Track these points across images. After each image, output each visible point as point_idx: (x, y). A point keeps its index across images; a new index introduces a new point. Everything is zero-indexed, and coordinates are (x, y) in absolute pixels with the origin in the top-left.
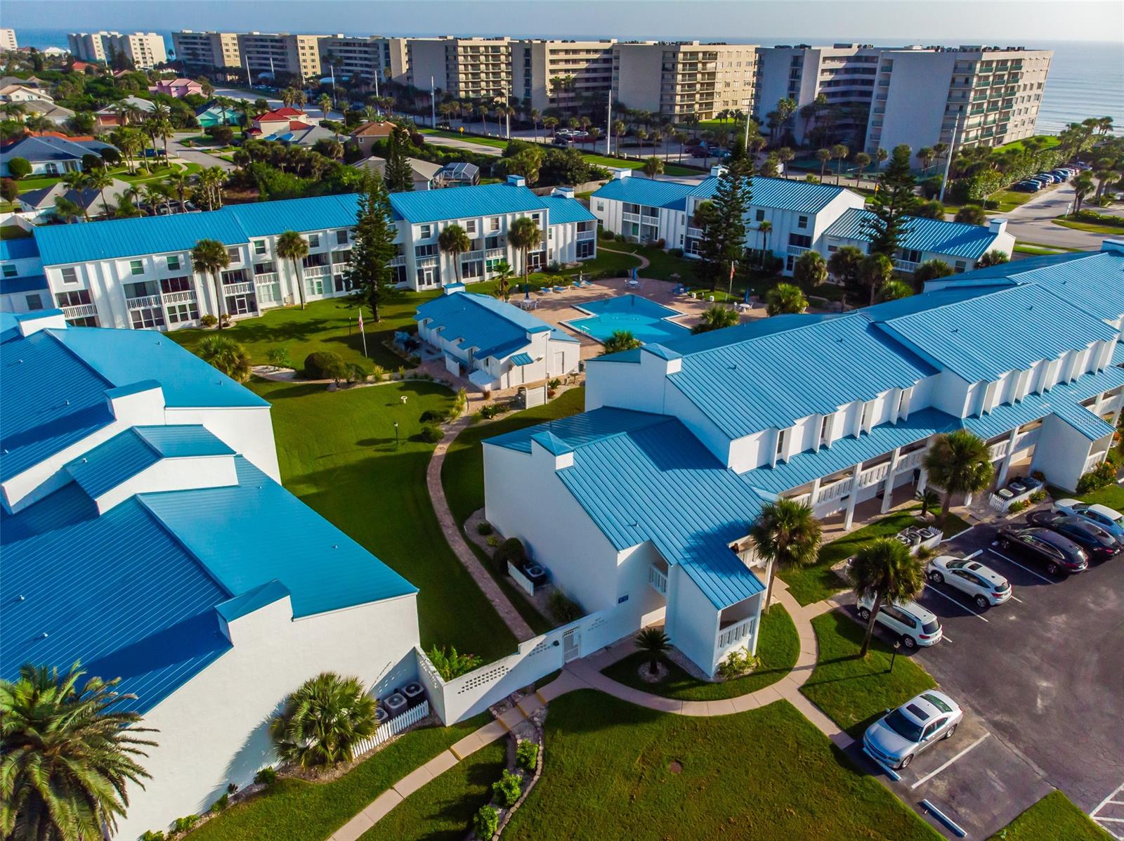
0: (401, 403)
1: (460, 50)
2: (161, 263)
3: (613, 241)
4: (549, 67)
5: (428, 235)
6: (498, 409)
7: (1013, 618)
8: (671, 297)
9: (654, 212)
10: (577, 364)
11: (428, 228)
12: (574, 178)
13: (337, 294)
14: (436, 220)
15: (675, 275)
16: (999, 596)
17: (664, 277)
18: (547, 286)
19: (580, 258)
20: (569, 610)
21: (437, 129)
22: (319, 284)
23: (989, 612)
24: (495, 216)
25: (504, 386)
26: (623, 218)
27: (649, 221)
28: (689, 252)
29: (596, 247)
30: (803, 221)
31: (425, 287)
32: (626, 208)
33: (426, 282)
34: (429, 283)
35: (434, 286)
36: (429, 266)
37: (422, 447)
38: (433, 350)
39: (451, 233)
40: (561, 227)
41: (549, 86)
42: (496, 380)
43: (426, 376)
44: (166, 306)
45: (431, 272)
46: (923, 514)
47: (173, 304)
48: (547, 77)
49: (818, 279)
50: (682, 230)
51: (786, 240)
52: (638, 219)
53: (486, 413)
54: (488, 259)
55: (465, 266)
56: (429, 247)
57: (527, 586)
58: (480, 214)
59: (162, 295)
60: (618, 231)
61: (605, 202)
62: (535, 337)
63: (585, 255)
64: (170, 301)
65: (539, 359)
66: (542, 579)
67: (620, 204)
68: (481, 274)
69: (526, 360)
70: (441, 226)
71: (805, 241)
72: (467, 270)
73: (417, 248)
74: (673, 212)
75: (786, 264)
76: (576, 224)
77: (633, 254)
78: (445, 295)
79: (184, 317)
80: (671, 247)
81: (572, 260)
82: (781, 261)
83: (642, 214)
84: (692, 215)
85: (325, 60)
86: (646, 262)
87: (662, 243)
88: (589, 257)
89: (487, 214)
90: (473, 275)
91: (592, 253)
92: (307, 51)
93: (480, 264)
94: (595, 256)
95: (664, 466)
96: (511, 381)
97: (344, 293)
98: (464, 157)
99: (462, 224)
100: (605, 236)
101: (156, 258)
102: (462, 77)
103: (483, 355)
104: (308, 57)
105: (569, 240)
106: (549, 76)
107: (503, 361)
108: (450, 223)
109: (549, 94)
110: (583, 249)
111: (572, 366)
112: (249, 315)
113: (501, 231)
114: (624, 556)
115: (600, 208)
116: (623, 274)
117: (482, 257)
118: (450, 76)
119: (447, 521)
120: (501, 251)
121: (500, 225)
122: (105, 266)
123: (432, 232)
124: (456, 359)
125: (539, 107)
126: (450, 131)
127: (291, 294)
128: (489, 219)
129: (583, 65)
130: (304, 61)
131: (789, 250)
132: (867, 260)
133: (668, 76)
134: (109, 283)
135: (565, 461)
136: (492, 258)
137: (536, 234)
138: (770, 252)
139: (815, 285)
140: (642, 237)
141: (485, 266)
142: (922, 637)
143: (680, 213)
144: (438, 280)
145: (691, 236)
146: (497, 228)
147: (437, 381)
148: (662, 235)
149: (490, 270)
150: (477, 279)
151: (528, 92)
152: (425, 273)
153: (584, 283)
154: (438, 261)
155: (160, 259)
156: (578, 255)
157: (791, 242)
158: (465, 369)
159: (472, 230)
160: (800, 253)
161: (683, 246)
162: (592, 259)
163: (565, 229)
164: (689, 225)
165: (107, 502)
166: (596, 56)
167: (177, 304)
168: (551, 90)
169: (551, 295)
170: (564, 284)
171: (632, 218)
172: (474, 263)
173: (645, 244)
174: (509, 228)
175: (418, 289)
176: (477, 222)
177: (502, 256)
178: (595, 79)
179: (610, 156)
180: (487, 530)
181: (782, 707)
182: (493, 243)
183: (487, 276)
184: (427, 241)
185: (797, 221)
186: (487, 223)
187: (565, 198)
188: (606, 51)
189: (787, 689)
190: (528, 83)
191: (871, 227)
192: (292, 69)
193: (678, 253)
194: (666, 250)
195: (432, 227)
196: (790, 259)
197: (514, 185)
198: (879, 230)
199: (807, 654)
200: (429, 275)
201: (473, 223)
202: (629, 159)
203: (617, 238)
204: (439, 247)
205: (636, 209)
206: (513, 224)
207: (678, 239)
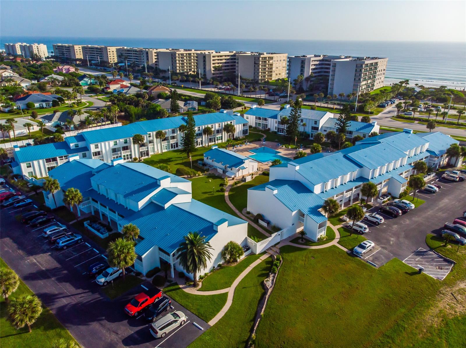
0: (210, 182)
1: (177, 55)
2: (122, 142)
3: (252, 129)
4: (212, 62)
5: (199, 130)
6: (239, 182)
7: (385, 226)
8: (277, 147)
9: (265, 119)
10: (257, 169)
11: (199, 128)
12: (233, 106)
13: (171, 149)
14: (202, 125)
15: (276, 140)
16: (381, 221)
17: (272, 141)
18: (238, 144)
19: (244, 135)
20: (277, 229)
21: (172, 85)
22: (166, 146)
23: (379, 226)
24: (219, 123)
25: (237, 176)
26: (255, 121)
27: (264, 122)
28: (279, 132)
29: (248, 131)
30: (316, 122)
31: (198, 146)
32: (256, 118)
35: (201, 146)
36: (200, 140)
37: (221, 193)
38: (211, 166)
39: (207, 129)
40: (238, 125)
41: (212, 69)
42: (235, 174)
43: (213, 174)
44: (123, 155)
46: (361, 204)
47: (125, 154)
49: (322, 141)
50: (276, 125)
51: (310, 128)
52: (261, 122)
53: (236, 183)
54: (217, 136)
55: (210, 139)
56: (200, 133)
57: (265, 224)
58: (215, 123)
59: (122, 151)
60: (254, 125)
61: (249, 116)
62: (246, 161)
63: (245, 134)
64: (124, 153)
65: (247, 168)
66: (268, 223)
67: (254, 117)
68: (215, 141)
69: (244, 168)
70: (203, 127)
71: (317, 129)
72: (210, 140)
73: (197, 134)
74: (272, 119)
75: (311, 136)
76: (242, 124)
77: (260, 133)
78: (212, 149)
79: (128, 158)
80: (272, 131)
81: (241, 136)
82: (309, 135)
83: (262, 120)
84: (280, 120)
85: (119, 56)
86: (265, 136)
87: (269, 129)
88: (246, 134)
89: (217, 122)
90: (212, 142)
91: (247, 133)
92: (111, 53)
93: (215, 138)
94: (248, 134)
95: (299, 193)
96: (239, 175)
97: (173, 149)
98: (191, 99)
99: (210, 126)
100: (250, 127)
101: (121, 140)
102: (178, 65)
103: (231, 167)
104: (112, 55)
105: (240, 130)
106: (212, 66)
107: (237, 168)
108: (206, 126)
109: (212, 72)
110: (245, 132)
111: (255, 170)
112: (146, 157)
113: (221, 128)
114: (294, 213)
115: (247, 118)
116: (260, 140)
117: (215, 136)
118: (173, 64)
120: (221, 134)
121: (221, 126)
122: (107, 143)
123: (201, 129)
124: (221, 169)
125: (209, 77)
126: (177, 86)
127: (158, 150)
129: (224, 61)
130: (110, 57)
131: (312, 131)
132: (337, 135)
133: (256, 66)
134: (107, 148)
135: (275, 192)
136: (218, 136)
137: (235, 129)
138: (306, 132)
139: (321, 142)
140: (262, 127)
141: (216, 139)
142: (364, 230)
143: (275, 120)
144: (202, 144)
145: (279, 127)
146: (220, 126)
147: (216, 175)
148: (269, 127)
150: (213, 143)
151: (205, 71)
152: (198, 142)
153: (248, 143)
154: (202, 138)
155: (122, 140)
156: (243, 134)
157: (312, 129)
158: (225, 172)
159: (213, 128)
160: (315, 133)
161: (277, 130)
162: (247, 135)
163: (239, 126)
164: (279, 124)
165: (167, 206)
166: (229, 58)
167: (126, 154)
168: (213, 70)
169: (239, 148)
170: (242, 144)
171: (258, 121)
172: (212, 138)
173: (263, 130)
174: (223, 126)
175: (196, 147)
176: (214, 125)
177: (221, 136)
178: (228, 66)
179: (240, 96)
180: (249, 213)
181: (334, 246)
182: (218, 132)
183: (216, 142)
184: (199, 132)
185: (314, 122)
186: (217, 125)
187: (237, 116)
188: (232, 56)
189: (334, 243)
190: (205, 68)
191: (338, 125)
192: (105, 60)
193: (275, 133)
194: (271, 132)
195: (201, 127)
196: (312, 134)
197: (223, 112)
198: (341, 126)
199: (338, 235)
201: (213, 126)
202: (247, 97)
203: (254, 128)
204: (203, 134)
205: (260, 119)
206: (225, 126)
207: (274, 128)
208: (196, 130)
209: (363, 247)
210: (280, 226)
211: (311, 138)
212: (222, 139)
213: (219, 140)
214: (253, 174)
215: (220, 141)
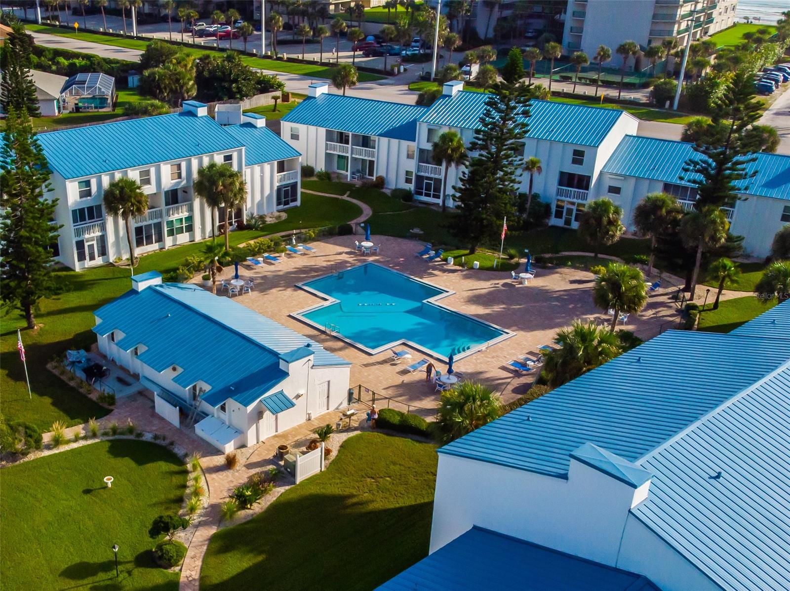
3: (314, 179)
5: (89, 193)
9: (366, 142)
11: (88, 183)
14: (98, 174)
15: (416, 231)
17: (399, 231)
18: (254, 252)
19: (281, 207)
21: (43, 25)
24: (177, 161)
25: (251, 441)
26: (326, 149)
27: (362, 153)
28: (421, 194)
29: (299, 190)
30: (578, 157)
31: (88, 263)
32: (329, 136)
33: (87, 258)
34: (92, 258)
35: (99, 261)
36: (92, 236)
39: (122, 189)
40: (257, 168)
45: (95, 243)
49: (613, 236)
50: (411, 165)
51: (555, 180)
54: (170, 219)
55: (139, 230)
56: (90, 209)
58: (157, 161)
60: (320, 166)
61: (302, 128)
62: (293, 367)
63: (286, 203)
65: (298, 396)
67: (322, 131)
68: (160, 239)
69: (283, 403)
70: (106, 181)
71: (582, 182)
72: (142, 236)
73: (74, 212)
74: (395, 142)
76: (276, 163)
77: (345, 197)
78: (135, 291)
80: (393, 187)
81: (273, 213)
82: (548, 207)
83: (352, 145)
84: (429, 147)
86: (367, 211)
87: (382, 182)
88: (292, 204)
89: (165, 160)
90: (149, 242)
91: (295, 200)
93: (159, 226)
94: (298, 203)
99: (134, 175)
100: (307, 171)
105: (267, 186)
107: (251, 408)
108: (118, 176)
110: (285, 194)
113: (184, 182)
115: (295, 137)
116: (345, 231)
117: (161, 216)
120: (185, 208)
121: (184, 174)
123: (94, 188)
126: (60, 26)
128: (169, 166)
131: (559, 192)
136: (174, 217)
138: (536, 196)
139: (610, 243)
140: (353, 173)
141: (166, 229)
143: (405, 144)
144: (103, 252)
145: (422, 174)
146: (180, 176)
148: (380, 171)
149: (171, 233)
150: (155, 246)
152: (86, 244)
153: (300, 247)
154: (103, 228)
156: (279, 204)
157: (562, 183)
159: (148, 182)
160: (571, 199)
161: (411, 187)
162: (296, 207)
163: (262, 171)
164: (421, 160)
169: (263, 268)
170: (275, 247)
171: (338, 149)
172: (148, 227)
173: (358, 183)
174: (195, 175)
175: (78, 267)
176: (153, 171)
177: (186, 215)
179: (266, 57)
182: (173, 197)
183: (169, 242)
184: (88, 202)
185: (570, 156)
186: (166, 170)
187: (255, 127)
193: (407, 196)
194: (387, 192)
195: (94, 182)
196: (560, 204)
197: (192, 114)
200: (91, 247)
201: (147, 173)
203: (320, 175)
204: (104, 209)
205: (343, 138)
206: (201, 172)
207: (403, 177)
208: (72, 193)
211: (554, 221)
212: (190, 229)
213: (180, 231)
215: (183, 238)
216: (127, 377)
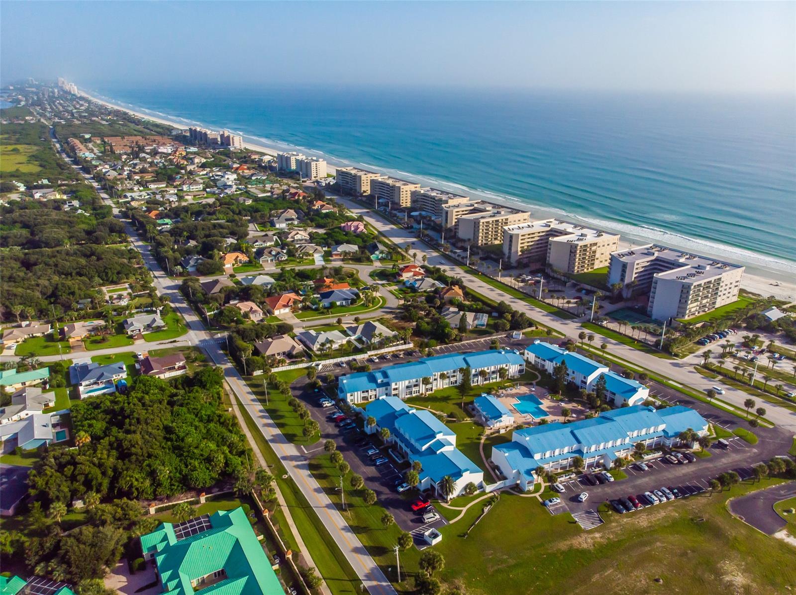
0: (473, 428)
1: (481, 224)
2: (414, 381)
4: (520, 241)
5: (476, 372)
6: (494, 433)
7: (579, 490)
8: (543, 397)
9: (544, 360)
11: (476, 370)
13: (451, 386)
14: (478, 368)
15: (547, 386)
17: (543, 386)
18: (508, 387)
19: (519, 375)
20: (505, 478)
21: (469, 267)
22: (447, 383)
24: (495, 366)
25: (496, 427)
26: (535, 359)
27: (543, 362)
29: (525, 370)
31: (474, 385)
33: (474, 383)
36: (475, 379)
37: (478, 441)
39: (483, 371)
41: (519, 252)
42: (493, 425)
43: (478, 421)
46: (575, 470)
48: (520, 246)
50: (552, 369)
51: (580, 381)
52: (539, 360)
53: (492, 434)
54: (492, 377)
56: (476, 375)
57: (498, 473)
58: (491, 365)
59: (413, 388)
60: (533, 363)
61: (530, 353)
63: (521, 374)
65: (504, 421)
66: (501, 473)
67: (534, 355)
69: (501, 421)
70: (480, 369)
71: (585, 383)
72: (486, 380)
73: (473, 375)
74: (549, 362)
75: (580, 388)
76: (519, 363)
77: (536, 373)
78: (482, 396)
80: (548, 372)
81: (517, 376)
82: (578, 387)
84: (555, 365)
85: (413, 201)
86: (539, 378)
87: (546, 371)
89: (493, 365)
91: (523, 372)
92: (405, 193)
95: (524, 457)
96: (497, 425)
97: (453, 386)
99: (486, 368)
100: (529, 365)
102: (480, 235)
103: (491, 417)
104: (404, 196)
105: (516, 369)
107: (496, 420)
108: (483, 368)
110: (520, 372)
111: (511, 423)
112: (430, 392)
113: (496, 370)
114: (514, 471)
115: (528, 354)
116: (532, 384)
117: (490, 376)
118: (475, 234)
119: (484, 459)
120: (495, 375)
121: (496, 368)
124: (485, 417)
125: (514, 259)
126: (474, 270)
127: (440, 386)
129: (537, 238)
133: (572, 255)
135: (507, 454)
138: (575, 384)
140: (540, 367)
141: (491, 379)
142: (561, 490)
143: (552, 363)
144: (477, 383)
145: (554, 371)
147: (480, 423)
148: (546, 367)
150: (488, 382)
151: (510, 253)
152: (474, 381)
153: (519, 386)
154: (478, 378)
155: (407, 381)
157: (582, 382)
158: (487, 420)
159: (488, 370)
162: (523, 374)
163: (515, 366)
165: (438, 452)
166: (544, 234)
167: (415, 390)
168: (520, 254)
169: (509, 391)
170: (513, 386)
171: (537, 360)
172: (488, 378)
173: (540, 370)
175: (472, 385)
179: (540, 301)
180: (492, 462)
181: (535, 497)
182: (493, 373)
186: (493, 367)
187: (516, 354)
188: (547, 231)
189: (537, 495)
190: (510, 249)
192: (397, 201)
193: (550, 375)
196: (581, 386)
199: (542, 490)
201: (488, 367)
202: (548, 304)
203: (533, 365)
204: (478, 375)
205: (539, 357)
206: (500, 368)
208: (473, 372)
209: (551, 501)
210: (508, 477)
212: (496, 378)
213: (494, 379)
214: (507, 427)
216: (478, 411)
